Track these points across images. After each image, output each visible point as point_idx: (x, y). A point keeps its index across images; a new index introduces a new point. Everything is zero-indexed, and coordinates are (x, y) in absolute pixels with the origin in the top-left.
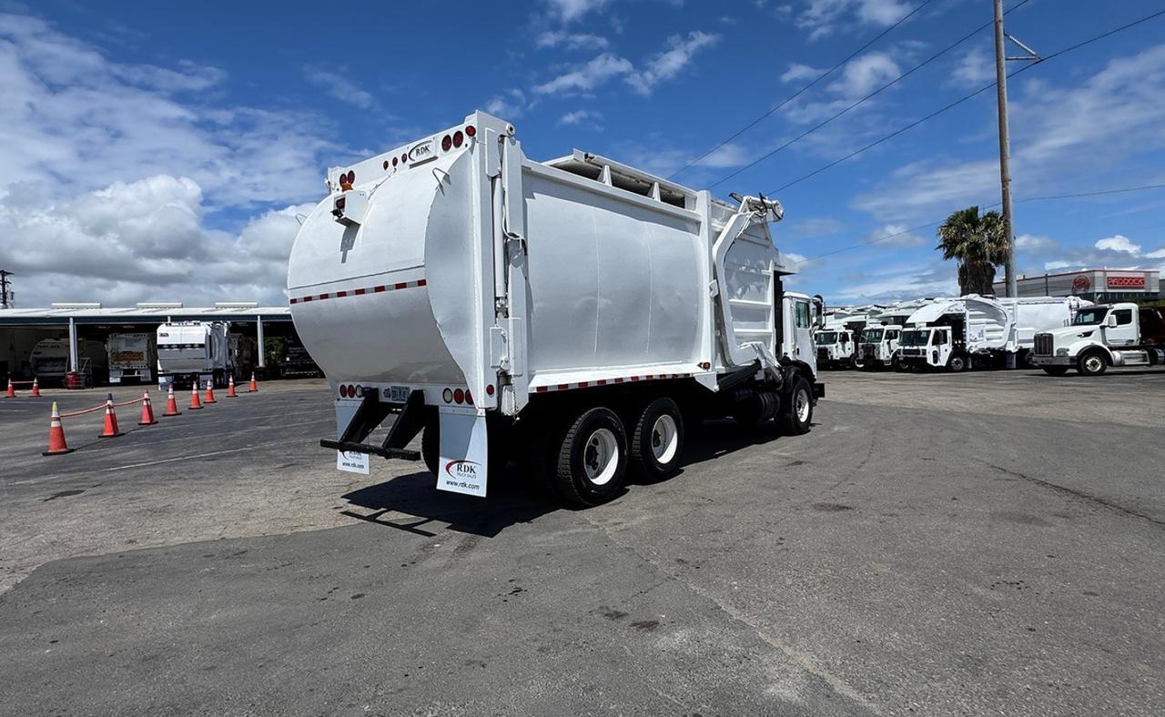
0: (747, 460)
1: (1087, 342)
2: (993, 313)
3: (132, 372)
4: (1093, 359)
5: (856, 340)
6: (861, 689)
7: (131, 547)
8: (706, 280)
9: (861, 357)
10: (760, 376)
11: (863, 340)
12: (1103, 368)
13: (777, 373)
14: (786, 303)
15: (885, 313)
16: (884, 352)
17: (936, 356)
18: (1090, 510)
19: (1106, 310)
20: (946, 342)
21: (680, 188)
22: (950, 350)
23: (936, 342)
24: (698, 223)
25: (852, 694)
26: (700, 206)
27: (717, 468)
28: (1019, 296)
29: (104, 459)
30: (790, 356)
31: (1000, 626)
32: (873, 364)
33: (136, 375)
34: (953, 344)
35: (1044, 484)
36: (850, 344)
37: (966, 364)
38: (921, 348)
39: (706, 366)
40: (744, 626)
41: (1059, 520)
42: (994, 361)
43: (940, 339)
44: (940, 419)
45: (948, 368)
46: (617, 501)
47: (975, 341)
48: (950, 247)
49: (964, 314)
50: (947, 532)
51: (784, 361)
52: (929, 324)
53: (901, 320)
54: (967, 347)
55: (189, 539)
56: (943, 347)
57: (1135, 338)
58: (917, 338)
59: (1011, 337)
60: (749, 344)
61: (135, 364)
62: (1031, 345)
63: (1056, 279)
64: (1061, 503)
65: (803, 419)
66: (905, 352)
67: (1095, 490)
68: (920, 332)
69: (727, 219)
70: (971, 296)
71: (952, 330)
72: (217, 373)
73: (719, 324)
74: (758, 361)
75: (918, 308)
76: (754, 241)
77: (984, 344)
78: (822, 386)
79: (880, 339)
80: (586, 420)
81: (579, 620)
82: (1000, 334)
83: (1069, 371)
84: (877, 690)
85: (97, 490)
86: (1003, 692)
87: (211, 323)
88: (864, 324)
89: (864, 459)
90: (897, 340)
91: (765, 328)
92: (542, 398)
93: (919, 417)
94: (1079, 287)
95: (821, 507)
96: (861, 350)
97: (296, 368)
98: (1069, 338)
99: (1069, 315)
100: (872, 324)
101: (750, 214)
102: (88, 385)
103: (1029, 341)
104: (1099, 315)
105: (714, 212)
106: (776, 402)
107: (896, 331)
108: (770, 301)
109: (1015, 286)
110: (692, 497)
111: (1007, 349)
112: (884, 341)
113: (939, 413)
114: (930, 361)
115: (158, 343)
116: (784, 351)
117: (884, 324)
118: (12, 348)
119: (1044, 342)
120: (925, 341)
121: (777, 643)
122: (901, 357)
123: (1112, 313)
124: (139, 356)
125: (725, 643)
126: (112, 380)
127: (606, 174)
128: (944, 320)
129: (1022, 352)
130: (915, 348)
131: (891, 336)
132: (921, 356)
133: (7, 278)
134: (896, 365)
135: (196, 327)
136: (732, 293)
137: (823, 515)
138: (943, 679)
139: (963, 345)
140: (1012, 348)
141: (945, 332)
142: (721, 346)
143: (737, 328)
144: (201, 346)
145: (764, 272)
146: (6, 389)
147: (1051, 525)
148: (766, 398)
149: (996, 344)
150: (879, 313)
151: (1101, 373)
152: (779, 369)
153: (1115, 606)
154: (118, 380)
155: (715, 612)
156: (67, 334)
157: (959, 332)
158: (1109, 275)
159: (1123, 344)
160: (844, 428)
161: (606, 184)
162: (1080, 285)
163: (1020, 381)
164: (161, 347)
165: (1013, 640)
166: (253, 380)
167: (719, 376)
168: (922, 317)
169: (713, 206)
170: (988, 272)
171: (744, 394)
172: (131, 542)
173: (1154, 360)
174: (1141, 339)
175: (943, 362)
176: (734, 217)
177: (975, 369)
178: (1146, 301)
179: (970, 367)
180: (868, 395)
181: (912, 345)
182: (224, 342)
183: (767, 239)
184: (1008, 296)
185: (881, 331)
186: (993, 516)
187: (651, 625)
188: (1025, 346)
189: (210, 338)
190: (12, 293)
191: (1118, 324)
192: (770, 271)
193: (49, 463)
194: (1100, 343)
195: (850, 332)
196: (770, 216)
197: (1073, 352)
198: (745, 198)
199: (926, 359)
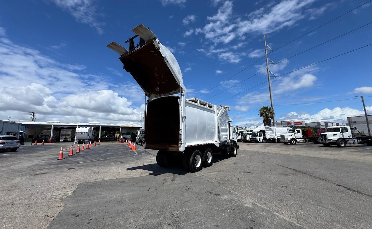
0: (225, 162)
1: (291, 137)
2: (271, 130)
3: (66, 139)
4: (293, 141)
5: (242, 135)
6: (262, 205)
7: (96, 180)
8: (216, 124)
9: (243, 139)
10: (226, 144)
11: (243, 135)
12: (296, 143)
13: (230, 143)
14: (231, 127)
15: (248, 129)
16: (248, 138)
17: (260, 139)
18: (297, 173)
19: (295, 130)
20: (261, 136)
21: (211, 104)
22: (263, 138)
23: (259, 136)
24: (215, 111)
25: (261, 206)
26: (215, 108)
27: (219, 164)
28: (276, 126)
29: (74, 161)
30: (232, 139)
31: (285, 194)
32: (246, 141)
33: (67, 140)
34: (263, 137)
35: (288, 168)
36: (240, 136)
37: (266, 141)
38: (256, 137)
39: (217, 141)
40: (237, 195)
41: (292, 175)
42: (272, 141)
43: (260, 136)
44: (263, 154)
45: (262, 142)
46: (201, 171)
47: (268, 136)
48: (261, 115)
49: (265, 130)
50: (271, 177)
51: (231, 140)
52: (258, 132)
53: (251, 131)
54: (266, 138)
55: (109, 179)
56: (261, 137)
57: (301, 136)
58: (255, 135)
59: (275, 135)
60: (224, 137)
61: (67, 137)
62: (280, 137)
63: (283, 122)
64: (291, 172)
65: (235, 153)
66: (253, 138)
67: (298, 169)
68: (256, 134)
69: (220, 110)
70: (266, 126)
71: (263, 133)
72: (89, 140)
73: (219, 132)
74: (226, 140)
75: (255, 128)
76: (225, 115)
77: (270, 137)
78: (238, 146)
79: (247, 135)
80: (195, 153)
81: (204, 194)
82: (273, 135)
83: (288, 143)
84: (265, 205)
85: (78, 168)
86: (287, 205)
87: (89, 127)
88: (243, 132)
89: (250, 162)
90: (251, 135)
91: (227, 133)
92: (188, 148)
93: (259, 153)
94: (288, 124)
95: (244, 172)
96: (243, 138)
97: (108, 139)
98: (288, 136)
99: (287, 131)
100: (245, 132)
101: (224, 109)
102: (54, 142)
103: (279, 136)
104: (294, 131)
105: (218, 109)
106: (230, 149)
107: (250, 133)
108: (228, 127)
109: (275, 124)
110: (217, 170)
111: (275, 138)
112: (248, 136)
113: (262, 152)
114: (258, 140)
115: (76, 132)
116: (231, 138)
117: (248, 132)
118: (35, 132)
119: (283, 137)
120: (257, 136)
121: (244, 198)
122: (252, 139)
123: (296, 131)
124: (68, 135)
125: (234, 198)
126: (60, 141)
127: (199, 102)
128: (261, 131)
129: (278, 139)
130: (255, 137)
131: (250, 134)
132: (256, 139)
133: (35, 114)
134: (251, 141)
135: (86, 128)
136: (221, 126)
137: (245, 174)
138: (276, 203)
139: (265, 137)
140: (276, 138)
141: (261, 134)
142: (219, 137)
143: (222, 133)
144: (87, 133)
145: (227, 121)
146: (35, 142)
147: (290, 176)
148: (228, 149)
149: (272, 137)
150: (246, 129)
151: (295, 144)
152: (230, 142)
153: (305, 190)
154: (62, 141)
155: (230, 192)
156: (51, 129)
157: (264, 134)
158: (294, 122)
159: (299, 138)
160: (243, 156)
161: (198, 104)
162: (289, 124)
163: (278, 145)
164: (77, 133)
165: (287, 196)
166: (99, 142)
167: (219, 144)
168: (256, 131)
169: (218, 108)
170: (270, 121)
171: (223, 148)
172: (96, 179)
173: (306, 141)
174: (303, 137)
175: (261, 141)
176: (221, 110)
177: (268, 142)
178: (303, 128)
179: (267, 142)
180: (246, 148)
181: (254, 137)
182: (92, 132)
183: (227, 114)
184: (274, 126)
185: (247, 133)
186: (279, 174)
187: (219, 195)
188: (279, 137)
189: (89, 131)
190: (35, 118)
191: (298, 133)
192: (228, 121)
193: (61, 161)
194: (294, 137)
195: (240, 133)
196: (228, 109)
197: (289, 139)
198: (223, 106)
199: (257, 140)
